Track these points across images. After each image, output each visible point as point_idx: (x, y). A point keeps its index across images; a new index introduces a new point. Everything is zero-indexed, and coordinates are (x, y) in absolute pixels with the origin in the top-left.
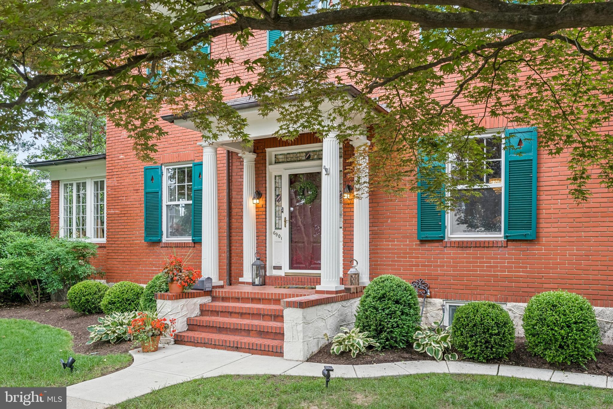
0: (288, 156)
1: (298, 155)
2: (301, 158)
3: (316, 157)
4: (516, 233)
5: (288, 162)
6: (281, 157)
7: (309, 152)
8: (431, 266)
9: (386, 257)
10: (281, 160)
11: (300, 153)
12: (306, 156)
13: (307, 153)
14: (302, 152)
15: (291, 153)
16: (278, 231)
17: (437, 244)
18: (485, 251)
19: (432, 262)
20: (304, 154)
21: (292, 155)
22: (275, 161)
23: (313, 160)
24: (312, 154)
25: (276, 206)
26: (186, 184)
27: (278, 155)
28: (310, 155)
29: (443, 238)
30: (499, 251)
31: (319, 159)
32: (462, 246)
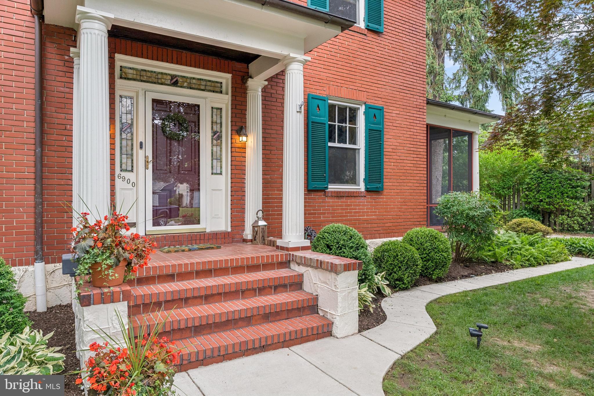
0: (143, 73)
1: (160, 76)
2: (163, 80)
3: (185, 84)
4: (372, 186)
5: (142, 81)
6: (131, 71)
7: (176, 76)
10: (130, 76)
11: (162, 73)
12: (171, 80)
13: (173, 77)
14: (166, 74)
15: (148, 71)
16: (127, 175)
18: (353, 199)
20: (169, 77)
21: (149, 74)
22: (121, 75)
23: (181, 87)
24: (180, 80)
25: (121, 139)
27: (126, 67)
28: (177, 80)
29: (327, 188)
30: (362, 199)
31: (191, 88)
32: (339, 195)
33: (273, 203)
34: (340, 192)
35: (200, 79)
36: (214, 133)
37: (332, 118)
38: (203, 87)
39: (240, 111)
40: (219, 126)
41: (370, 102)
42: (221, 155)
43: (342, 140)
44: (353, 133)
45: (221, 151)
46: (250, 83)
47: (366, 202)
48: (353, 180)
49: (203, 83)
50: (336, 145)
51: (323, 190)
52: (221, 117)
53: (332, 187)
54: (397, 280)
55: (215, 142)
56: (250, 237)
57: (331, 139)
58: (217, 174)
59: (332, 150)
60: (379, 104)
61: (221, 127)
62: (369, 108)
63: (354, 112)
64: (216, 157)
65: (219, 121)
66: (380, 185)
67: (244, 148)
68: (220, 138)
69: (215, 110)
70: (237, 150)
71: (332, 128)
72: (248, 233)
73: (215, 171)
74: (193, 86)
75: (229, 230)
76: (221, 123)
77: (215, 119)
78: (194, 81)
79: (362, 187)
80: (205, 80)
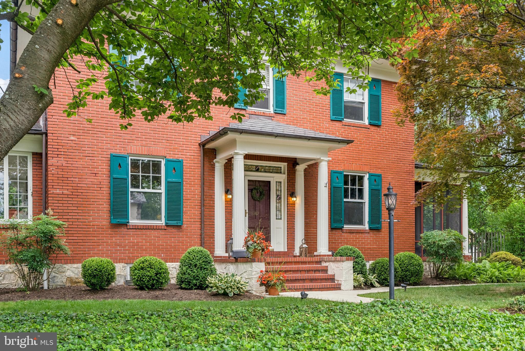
1: (250, 167)
2: (252, 169)
3: (263, 170)
4: (374, 226)
7: (258, 166)
8: (336, 243)
9: (313, 238)
11: (251, 165)
13: (257, 166)
14: (253, 165)
17: (338, 231)
18: (360, 235)
19: (336, 240)
20: (255, 167)
23: (261, 172)
24: (260, 168)
26: (151, 175)
28: (258, 168)
29: (343, 227)
30: (366, 235)
31: (266, 172)
32: (351, 232)
33: (310, 236)
34: (352, 230)
35: (270, 167)
36: (277, 196)
37: (346, 183)
38: (271, 171)
39: (292, 184)
40: (280, 192)
41: (372, 172)
42: (281, 208)
43: (353, 196)
44: (361, 191)
45: (281, 206)
46: (298, 167)
47: (370, 237)
48: (361, 222)
49: (272, 168)
50: (349, 200)
51: (341, 229)
52: (281, 187)
53: (346, 227)
54: (384, 279)
55: (278, 201)
56: (298, 254)
57: (346, 197)
58: (279, 219)
59: (346, 204)
60: (379, 172)
61: (281, 192)
62: (371, 175)
63: (361, 178)
64: (278, 210)
65: (280, 189)
66: (379, 226)
67: (294, 204)
68: (280, 198)
69: (278, 183)
70: (291, 205)
71: (346, 190)
72: (297, 252)
73: (278, 218)
74: (267, 171)
75: (286, 250)
76: (281, 190)
77: (277, 188)
78: (267, 168)
79: (367, 227)
80: (273, 167)
